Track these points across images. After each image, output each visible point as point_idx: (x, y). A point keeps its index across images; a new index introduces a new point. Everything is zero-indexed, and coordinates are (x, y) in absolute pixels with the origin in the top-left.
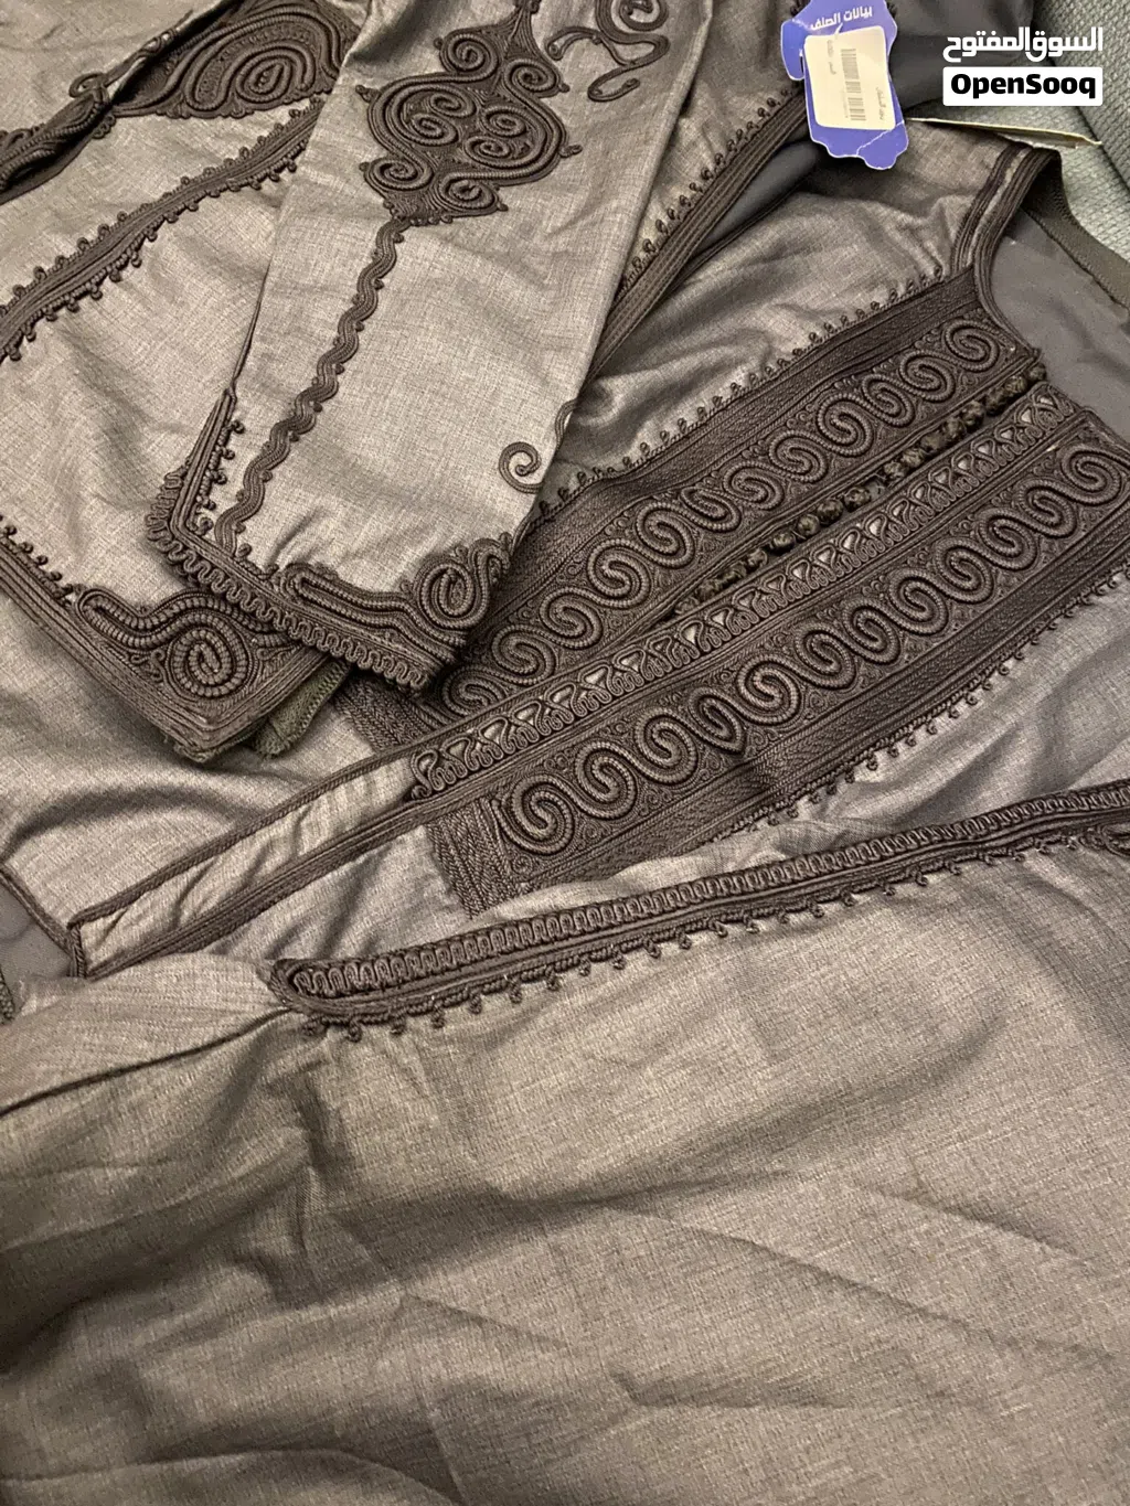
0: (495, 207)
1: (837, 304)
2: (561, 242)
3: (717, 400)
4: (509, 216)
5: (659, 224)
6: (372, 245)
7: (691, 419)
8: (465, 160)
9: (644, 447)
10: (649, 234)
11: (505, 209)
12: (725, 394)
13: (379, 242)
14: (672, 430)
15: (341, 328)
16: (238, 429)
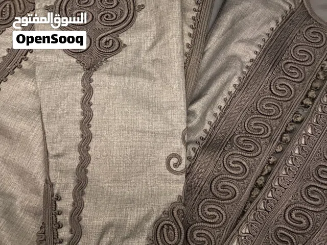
0: (121, 46)
1: (258, 33)
2: (154, 54)
3: (230, 93)
4: (129, 49)
5: (190, 35)
6: (81, 87)
7: (223, 105)
8: (101, 27)
9: (210, 123)
10: (188, 40)
11: (125, 46)
12: (232, 89)
13: (83, 85)
14: (218, 111)
15: (82, 129)
16: (58, 198)
